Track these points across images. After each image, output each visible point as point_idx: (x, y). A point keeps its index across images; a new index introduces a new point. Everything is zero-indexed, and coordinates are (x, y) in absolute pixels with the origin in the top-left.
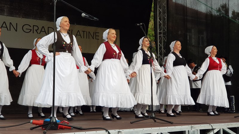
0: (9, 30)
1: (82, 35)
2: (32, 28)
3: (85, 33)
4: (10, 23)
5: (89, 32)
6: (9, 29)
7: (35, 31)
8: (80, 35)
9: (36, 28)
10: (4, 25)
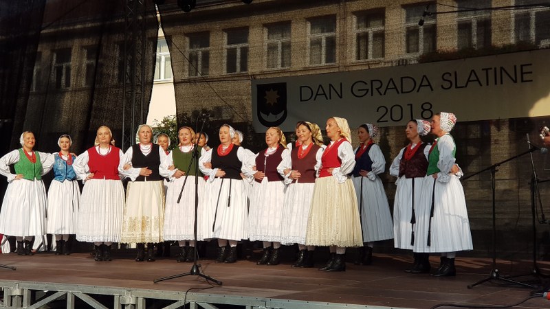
0: (329, 98)
1: (483, 81)
2: (369, 87)
3: (491, 73)
4: (330, 85)
5: (502, 68)
7: (375, 90)
8: (478, 80)
9: (376, 85)
10: (321, 92)
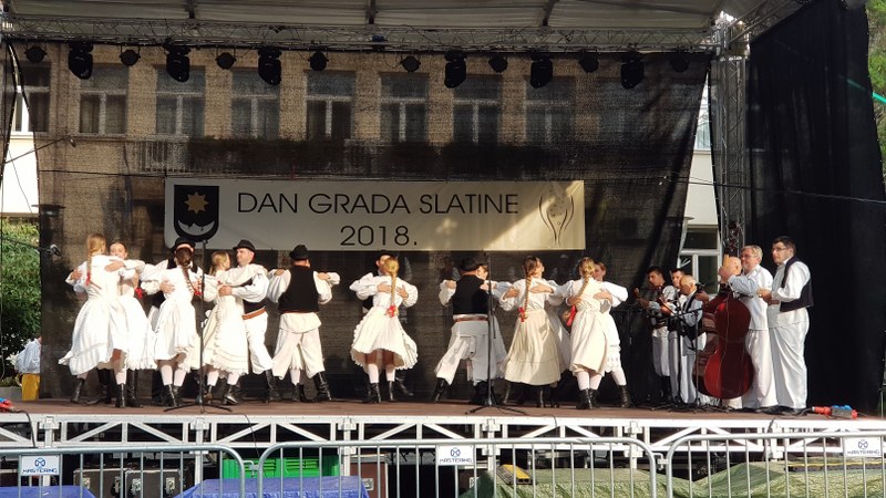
1: (467, 208)
2: (332, 201)
3: (475, 199)
4: (282, 195)
5: (486, 196)
6: (278, 209)
7: (339, 206)
8: (461, 206)
9: (342, 200)
10: (268, 202)
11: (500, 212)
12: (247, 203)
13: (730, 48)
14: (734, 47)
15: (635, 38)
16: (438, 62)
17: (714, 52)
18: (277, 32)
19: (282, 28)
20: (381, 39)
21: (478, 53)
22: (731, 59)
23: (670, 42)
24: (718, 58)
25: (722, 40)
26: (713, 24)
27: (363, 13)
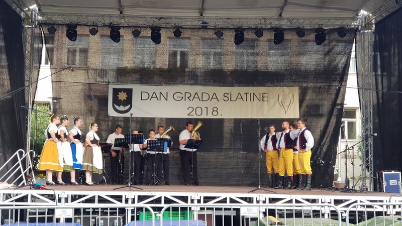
1: (245, 99)
2: (183, 96)
3: (249, 95)
4: (160, 93)
5: (253, 93)
6: (159, 99)
7: (187, 98)
9: (188, 95)
10: (154, 96)
11: (260, 101)
12: (145, 96)
13: (365, 26)
14: (367, 26)
15: (322, 22)
16: (231, 33)
17: (357, 28)
18: (159, 20)
19: (161, 18)
20: (206, 23)
21: (250, 29)
22: (366, 31)
23: (337, 24)
24: (360, 31)
25: (362, 22)
26: (358, 15)
27: (198, 11)
